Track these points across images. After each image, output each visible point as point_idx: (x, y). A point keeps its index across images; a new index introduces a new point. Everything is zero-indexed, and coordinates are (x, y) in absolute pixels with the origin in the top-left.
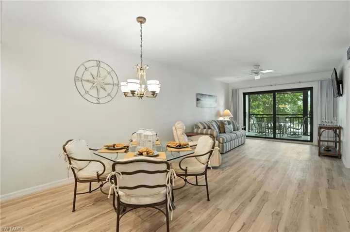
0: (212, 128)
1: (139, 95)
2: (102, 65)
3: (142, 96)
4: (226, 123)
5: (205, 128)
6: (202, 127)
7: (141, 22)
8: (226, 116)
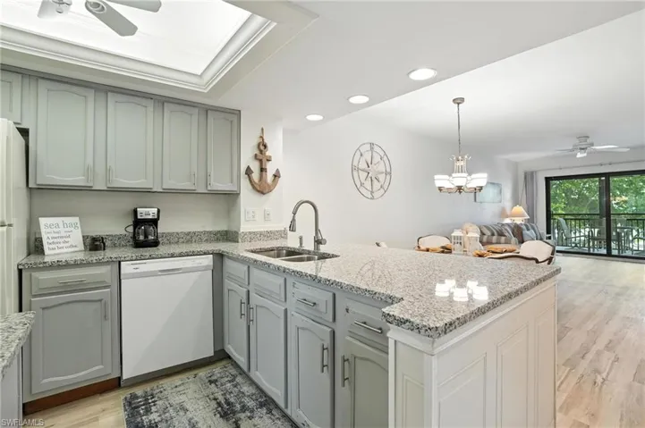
0: (507, 234)
2: (375, 147)
4: (524, 227)
5: (493, 235)
6: (488, 233)
8: (518, 216)
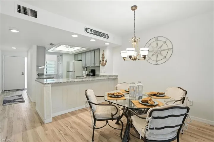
1: (134, 59)
3: (135, 59)
7: (134, 10)
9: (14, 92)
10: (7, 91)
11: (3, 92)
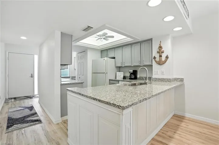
9: (22, 101)
10: (11, 99)
11: (7, 101)
